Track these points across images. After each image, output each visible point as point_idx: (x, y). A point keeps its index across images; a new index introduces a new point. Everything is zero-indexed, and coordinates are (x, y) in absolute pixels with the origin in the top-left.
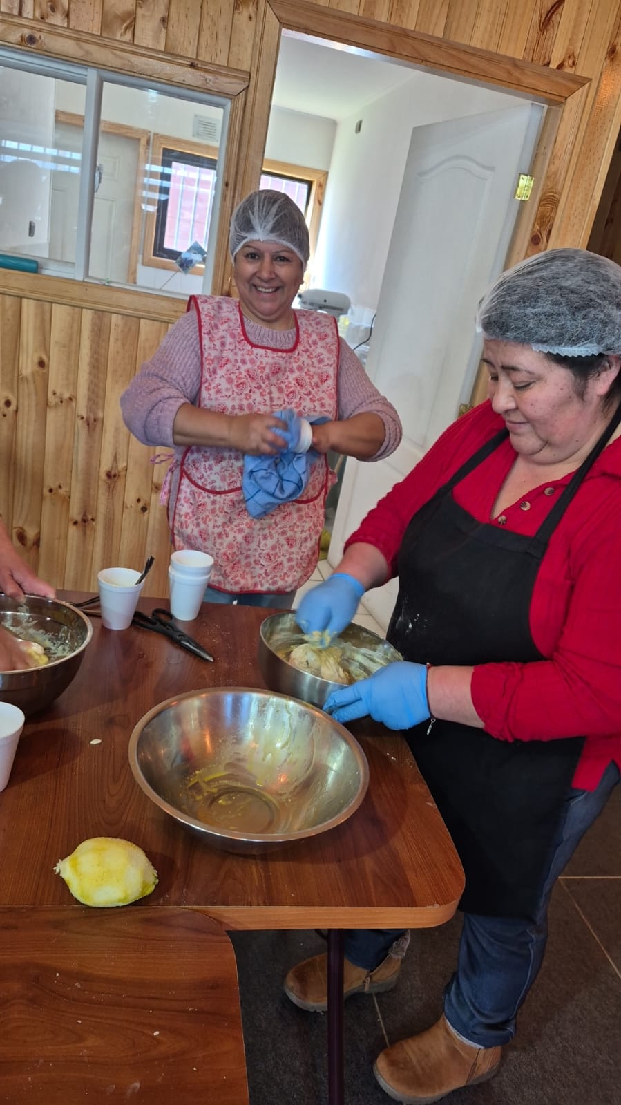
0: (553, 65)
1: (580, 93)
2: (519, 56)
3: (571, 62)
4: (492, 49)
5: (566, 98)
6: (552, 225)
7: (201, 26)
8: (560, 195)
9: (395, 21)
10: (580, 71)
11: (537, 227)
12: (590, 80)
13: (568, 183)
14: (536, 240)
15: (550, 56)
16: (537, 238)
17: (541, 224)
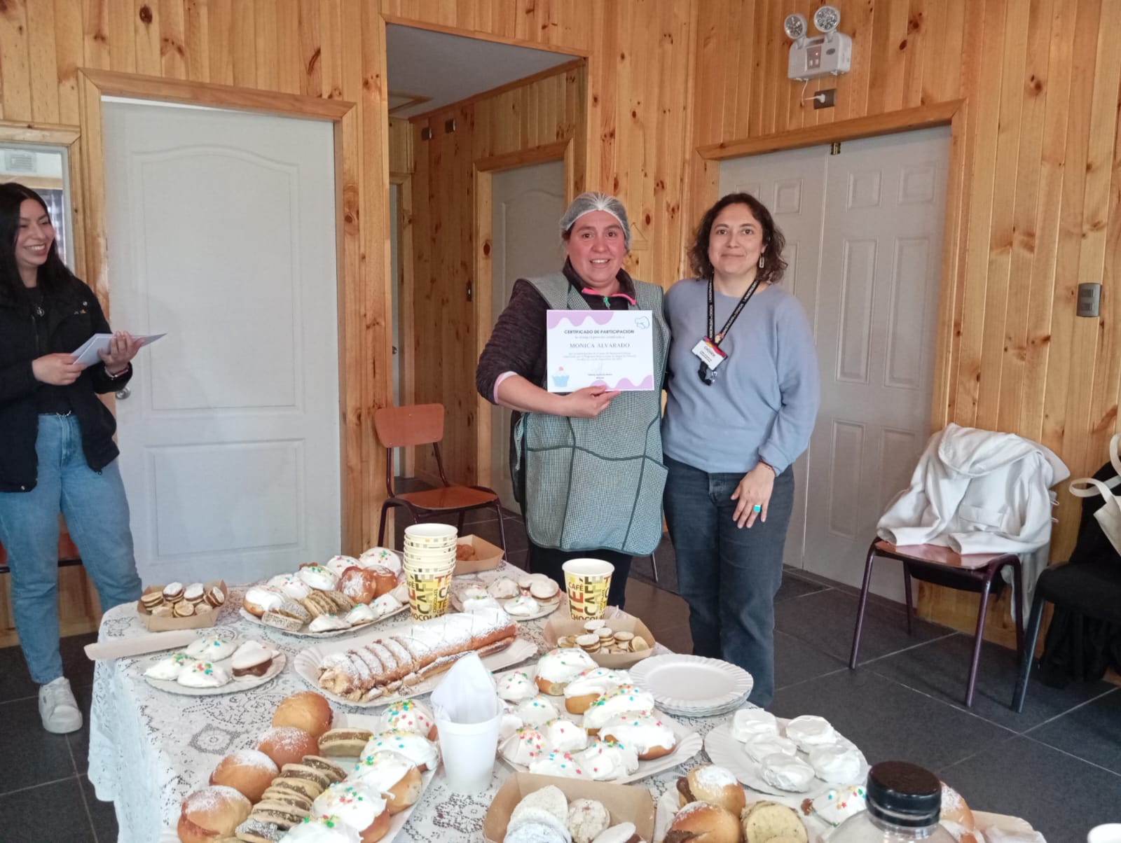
0: (325, 96)
1: (349, 114)
2: (297, 92)
3: (337, 93)
4: (275, 89)
5: (341, 118)
6: (358, 206)
7: (32, 98)
8: (358, 184)
9: (192, 78)
10: (347, 98)
11: (347, 210)
12: (355, 104)
13: (361, 175)
14: (348, 219)
15: (321, 91)
16: (349, 217)
17: (350, 207)
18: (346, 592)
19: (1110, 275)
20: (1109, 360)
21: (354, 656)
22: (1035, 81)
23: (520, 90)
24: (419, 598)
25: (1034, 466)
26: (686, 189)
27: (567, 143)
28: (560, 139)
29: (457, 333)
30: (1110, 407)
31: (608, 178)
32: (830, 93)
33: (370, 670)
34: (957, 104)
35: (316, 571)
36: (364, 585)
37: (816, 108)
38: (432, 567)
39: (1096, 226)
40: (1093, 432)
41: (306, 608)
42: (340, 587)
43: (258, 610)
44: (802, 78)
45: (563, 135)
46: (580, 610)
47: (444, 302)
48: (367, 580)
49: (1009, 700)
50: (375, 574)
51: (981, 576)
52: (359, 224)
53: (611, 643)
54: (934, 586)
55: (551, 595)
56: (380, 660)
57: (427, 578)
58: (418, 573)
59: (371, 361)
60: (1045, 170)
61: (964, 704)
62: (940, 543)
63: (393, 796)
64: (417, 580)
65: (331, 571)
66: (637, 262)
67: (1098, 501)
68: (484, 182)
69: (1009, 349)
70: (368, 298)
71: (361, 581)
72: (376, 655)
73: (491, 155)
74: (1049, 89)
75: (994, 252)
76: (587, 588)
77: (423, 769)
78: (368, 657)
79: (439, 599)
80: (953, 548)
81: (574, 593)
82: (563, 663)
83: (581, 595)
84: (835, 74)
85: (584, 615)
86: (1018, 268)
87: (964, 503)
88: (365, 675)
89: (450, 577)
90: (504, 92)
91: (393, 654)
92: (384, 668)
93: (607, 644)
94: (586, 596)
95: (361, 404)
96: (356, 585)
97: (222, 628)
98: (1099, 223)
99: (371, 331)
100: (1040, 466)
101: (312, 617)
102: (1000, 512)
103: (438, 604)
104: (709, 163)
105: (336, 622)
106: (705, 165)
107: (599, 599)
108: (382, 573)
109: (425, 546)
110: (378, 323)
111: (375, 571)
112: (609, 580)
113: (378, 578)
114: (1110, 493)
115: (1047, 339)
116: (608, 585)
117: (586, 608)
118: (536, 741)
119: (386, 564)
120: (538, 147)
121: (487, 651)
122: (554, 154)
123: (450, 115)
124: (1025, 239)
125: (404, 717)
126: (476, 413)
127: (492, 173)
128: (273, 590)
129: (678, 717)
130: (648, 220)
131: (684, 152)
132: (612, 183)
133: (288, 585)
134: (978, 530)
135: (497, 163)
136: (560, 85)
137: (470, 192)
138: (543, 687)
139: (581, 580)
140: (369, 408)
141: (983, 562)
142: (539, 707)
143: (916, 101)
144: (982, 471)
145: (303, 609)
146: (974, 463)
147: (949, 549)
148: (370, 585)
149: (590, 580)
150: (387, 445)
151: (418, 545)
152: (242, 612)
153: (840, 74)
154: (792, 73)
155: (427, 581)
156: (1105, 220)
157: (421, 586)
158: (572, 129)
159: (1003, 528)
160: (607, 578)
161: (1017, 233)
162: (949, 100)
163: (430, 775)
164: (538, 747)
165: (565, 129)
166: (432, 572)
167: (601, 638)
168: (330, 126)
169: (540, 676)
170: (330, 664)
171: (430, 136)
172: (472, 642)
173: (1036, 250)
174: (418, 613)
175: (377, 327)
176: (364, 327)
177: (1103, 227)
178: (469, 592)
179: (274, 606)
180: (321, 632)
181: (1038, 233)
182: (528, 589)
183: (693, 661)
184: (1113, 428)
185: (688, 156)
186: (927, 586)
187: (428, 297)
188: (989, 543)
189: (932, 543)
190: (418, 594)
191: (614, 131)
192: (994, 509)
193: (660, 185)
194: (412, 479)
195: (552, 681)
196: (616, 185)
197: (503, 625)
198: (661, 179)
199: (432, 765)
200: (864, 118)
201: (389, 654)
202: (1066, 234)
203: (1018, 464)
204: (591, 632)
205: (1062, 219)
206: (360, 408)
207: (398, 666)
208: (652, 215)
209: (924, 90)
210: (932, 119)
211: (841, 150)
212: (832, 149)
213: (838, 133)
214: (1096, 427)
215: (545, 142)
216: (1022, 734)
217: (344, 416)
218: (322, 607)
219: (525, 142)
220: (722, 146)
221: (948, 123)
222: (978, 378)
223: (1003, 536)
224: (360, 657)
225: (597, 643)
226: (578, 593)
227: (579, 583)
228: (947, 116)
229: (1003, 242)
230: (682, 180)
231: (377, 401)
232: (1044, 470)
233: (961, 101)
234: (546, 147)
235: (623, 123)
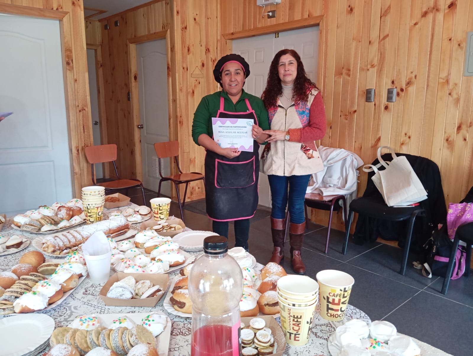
0: (55, 9)
1: (66, 16)
2: (41, 7)
3: (60, 7)
4: (31, 6)
5: (63, 18)
6: (72, 58)
8: (72, 48)
10: (65, 10)
11: (67, 59)
12: (69, 12)
13: (73, 44)
14: (68, 63)
15: (53, 7)
16: (68, 62)
17: (68, 58)
18: (59, 216)
19: (378, 85)
20: (377, 118)
21: (56, 238)
22: (350, 7)
23: (146, 8)
24: (89, 216)
25: (351, 161)
26: (219, 52)
27: (167, 31)
28: (164, 30)
29: (125, 115)
30: (378, 137)
31: (185, 47)
32: (273, 12)
33: (63, 243)
34: (321, 17)
35: (46, 208)
36: (67, 213)
37: (268, 18)
38: (94, 203)
39: (373, 66)
40: (372, 147)
41: (40, 222)
42: (57, 215)
43: (19, 224)
44: (263, 5)
45: (165, 27)
46: (158, 218)
47: (118, 101)
48: (68, 211)
49: (341, 250)
50: (72, 209)
51: (330, 204)
52: (73, 65)
53: (167, 228)
54: (317, 210)
55: (147, 213)
56: (68, 239)
57: (92, 208)
58: (88, 206)
59: (82, 126)
60: (354, 44)
61: (324, 252)
62: (316, 192)
63: (65, 285)
64: (88, 209)
65: (53, 208)
66: (199, 83)
67: (373, 173)
68: (133, 48)
69: (342, 116)
70: (79, 98)
71: (65, 211)
72: (66, 237)
73: (135, 36)
74: (355, 11)
75: (336, 77)
76: (159, 208)
77: (80, 276)
78: (63, 238)
79: (98, 216)
80: (321, 194)
81: (155, 211)
82: (145, 235)
83: (158, 211)
84: (275, 4)
85: (159, 219)
86: (345, 83)
87: (325, 177)
88: (61, 244)
89: (102, 207)
90: (139, 9)
91: (74, 236)
92: (70, 242)
93: (165, 229)
94: (160, 212)
95: (78, 145)
96: (63, 213)
97: (4, 232)
98: (373, 65)
99: (81, 113)
100: (353, 161)
101: (43, 225)
102: (338, 179)
103: (98, 218)
104: (228, 41)
105: (53, 227)
106: (226, 42)
107: (165, 213)
108: (75, 208)
109: (90, 194)
110: (84, 110)
111: (72, 208)
112: (169, 205)
113: (73, 211)
114: (377, 170)
115: (355, 111)
116: (169, 207)
117: (160, 217)
118: (128, 263)
119: (78, 205)
120: (155, 33)
121: (116, 235)
122: (162, 36)
123: (117, 19)
124: (347, 72)
125: (74, 257)
126: (134, 149)
127: (136, 44)
128: (26, 216)
129: (190, 252)
130: (203, 65)
131: (217, 37)
132: (187, 49)
133: (33, 214)
134: (330, 186)
135: (138, 40)
136: (162, 6)
137: (127, 53)
138: (137, 245)
139: (157, 205)
140: (82, 147)
141: (331, 198)
142: (133, 252)
143: (306, 16)
144: (331, 164)
145: (38, 223)
146: (328, 161)
147: (319, 194)
148: (69, 213)
149: (161, 205)
150: (91, 163)
151: (87, 194)
152: (13, 226)
153: (277, 4)
154: (258, 4)
155: (92, 209)
156: (376, 64)
157: (89, 211)
158: (168, 25)
159: (339, 185)
160: (168, 204)
161: (344, 70)
162: (318, 15)
163: (84, 278)
164: (129, 265)
165: (166, 26)
166: (94, 205)
167: (163, 226)
168: (58, 22)
169: (136, 241)
170: (46, 241)
171: (108, 28)
172: (110, 231)
173: (351, 76)
174: (90, 223)
175: (84, 111)
176: (78, 111)
177: (375, 66)
178: (112, 214)
179: (26, 223)
180: (46, 231)
181: (352, 69)
182: (138, 212)
183: (199, 232)
184: (379, 144)
185: (219, 38)
186: (314, 210)
187: (111, 99)
188: (334, 191)
189: (313, 192)
190: (89, 214)
191: (187, 26)
192: (336, 178)
193: (208, 50)
194: (108, 179)
195: (140, 242)
196: (189, 50)
197: (123, 224)
198: (208, 47)
199: (84, 274)
200: (287, 22)
201: (72, 236)
202: (362, 69)
203: (345, 160)
204: (160, 224)
205: (360, 64)
206: (78, 147)
207: (76, 241)
208: (205, 63)
209: (309, 11)
210: (312, 23)
211: (279, 36)
212: (276, 36)
213: (277, 29)
214: (373, 145)
215: (157, 31)
216: (345, 262)
217: (71, 150)
218: (47, 222)
219: (149, 31)
220: (232, 34)
221: (318, 25)
222: (331, 128)
223: (339, 188)
224: (59, 238)
225: (161, 228)
226: (156, 210)
227: (157, 207)
228: (318, 22)
229: (339, 73)
230: (217, 48)
231: (86, 144)
232: (354, 162)
233: (323, 16)
234: (158, 33)
235: (190, 23)
